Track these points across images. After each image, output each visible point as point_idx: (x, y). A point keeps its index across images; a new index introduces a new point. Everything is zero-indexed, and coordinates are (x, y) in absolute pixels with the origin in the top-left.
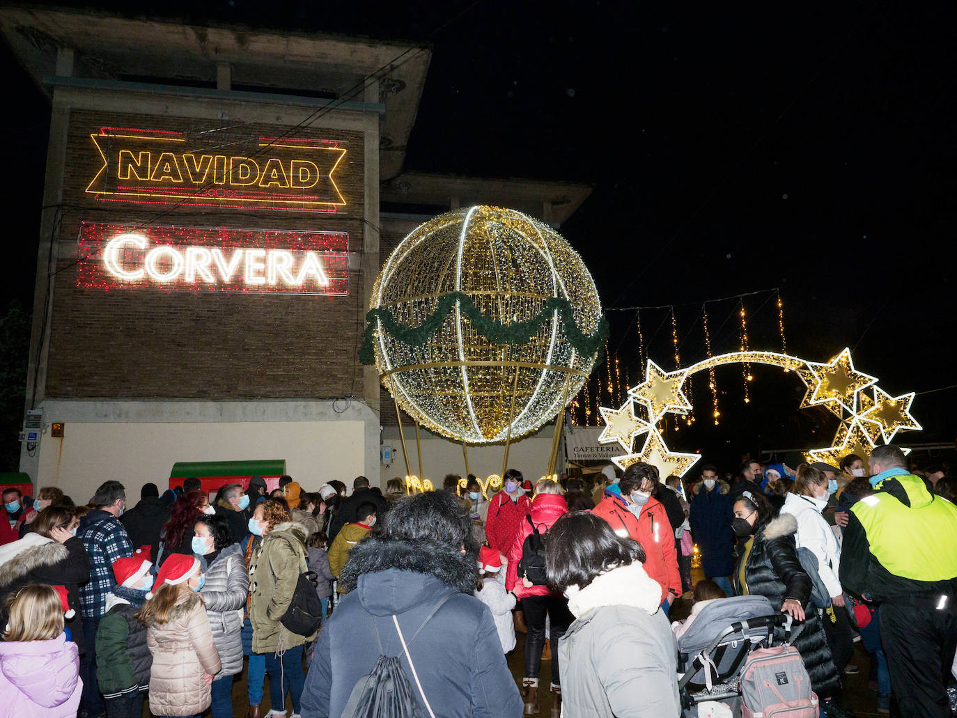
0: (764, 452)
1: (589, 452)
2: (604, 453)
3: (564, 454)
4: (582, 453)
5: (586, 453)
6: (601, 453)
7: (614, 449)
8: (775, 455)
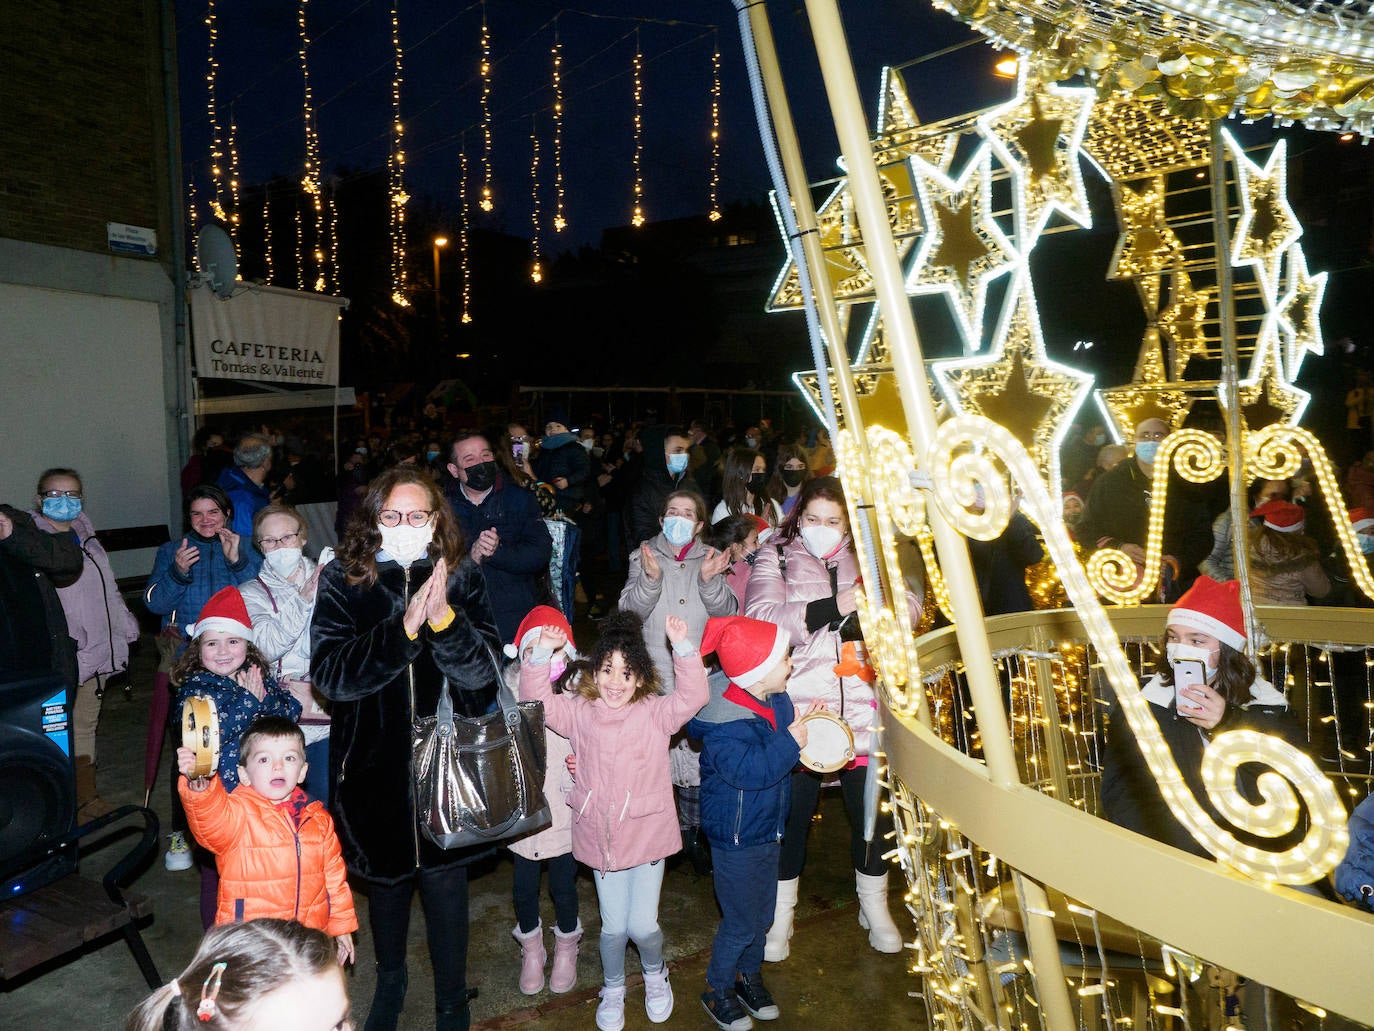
0: (523, 389)
1: (249, 359)
2: (287, 364)
3: (189, 359)
4: (232, 358)
5: (244, 361)
6: (279, 362)
7: (310, 358)
8: (542, 396)
